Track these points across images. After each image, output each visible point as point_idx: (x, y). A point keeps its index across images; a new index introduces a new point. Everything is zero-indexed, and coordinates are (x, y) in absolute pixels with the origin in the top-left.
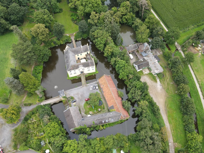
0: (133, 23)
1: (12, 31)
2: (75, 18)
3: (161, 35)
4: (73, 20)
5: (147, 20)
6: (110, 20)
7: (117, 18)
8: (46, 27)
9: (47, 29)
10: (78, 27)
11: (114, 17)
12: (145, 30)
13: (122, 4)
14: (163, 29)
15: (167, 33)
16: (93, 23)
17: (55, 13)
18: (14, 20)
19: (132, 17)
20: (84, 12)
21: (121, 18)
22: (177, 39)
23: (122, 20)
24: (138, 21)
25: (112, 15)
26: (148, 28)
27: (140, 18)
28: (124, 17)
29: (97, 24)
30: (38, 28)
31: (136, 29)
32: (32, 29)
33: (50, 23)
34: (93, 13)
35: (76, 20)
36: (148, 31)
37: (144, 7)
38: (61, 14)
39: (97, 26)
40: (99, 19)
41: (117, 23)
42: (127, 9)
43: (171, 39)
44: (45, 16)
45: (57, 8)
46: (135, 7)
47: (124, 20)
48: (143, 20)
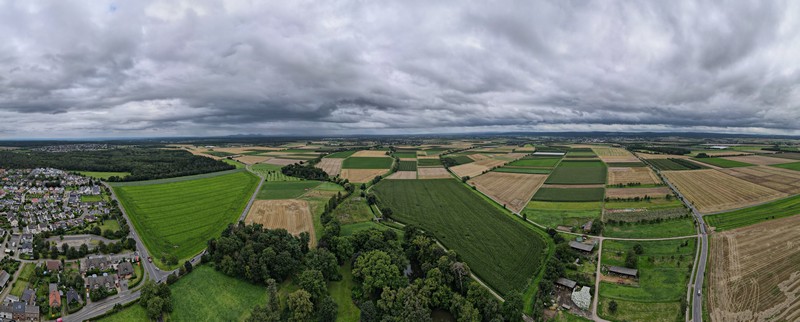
0: (450, 304)
1: (267, 285)
2: (357, 294)
3: (498, 312)
4: (353, 297)
5: (469, 292)
6: (412, 301)
7: (424, 298)
8: (311, 299)
9: (312, 304)
10: (359, 312)
11: (419, 295)
12: (472, 312)
13: (429, 273)
14: (497, 301)
15: (505, 304)
16: (385, 308)
17: (331, 280)
18: (276, 272)
19: (447, 292)
20: (373, 287)
21: (431, 296)
22: (522, 307)
23: (432, 301)
24: (457, 296)
25: (416, 293)
26: (475, 306)
27: (458, 291)
28: (434, 294)
29: (393, 311)
30: (300, 296)
31: (457, 314)
32: (292, 294)
33: (318, 295)
34: (386, 289)
35: (358, 298)
36: (476, 311)
37: (460, 272)
38: (339, 283)
39: (391, 315)
40: (394, 300)
41: (424, 307)
42: (437, 280)
43: (514, 312)
44: (316, 282)
45: (335, 272)
46: (448, 275)
47: (436, 300)
48: (465, 294)
